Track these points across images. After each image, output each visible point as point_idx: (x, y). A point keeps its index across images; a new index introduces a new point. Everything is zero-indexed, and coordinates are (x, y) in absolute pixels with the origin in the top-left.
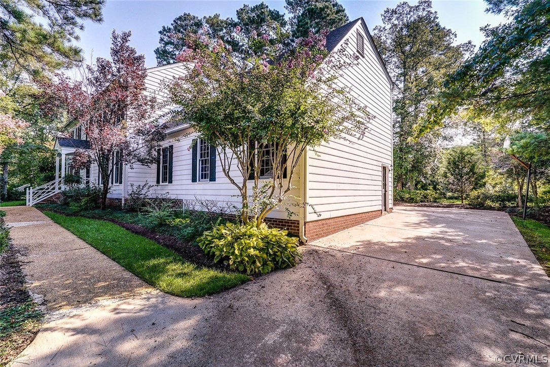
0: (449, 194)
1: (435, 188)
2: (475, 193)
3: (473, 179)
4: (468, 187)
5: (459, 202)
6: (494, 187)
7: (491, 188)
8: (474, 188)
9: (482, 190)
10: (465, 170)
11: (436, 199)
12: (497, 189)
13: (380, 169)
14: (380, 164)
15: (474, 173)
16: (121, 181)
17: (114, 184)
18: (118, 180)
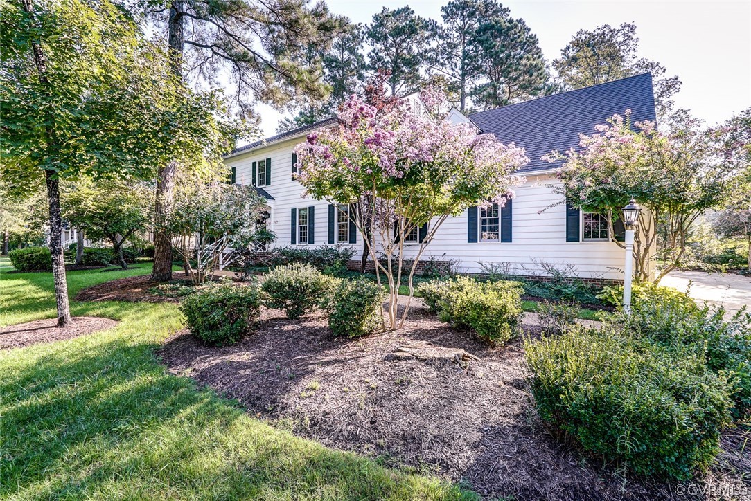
16: (353, 240)
17: (336, 243)
18: (345, 239)
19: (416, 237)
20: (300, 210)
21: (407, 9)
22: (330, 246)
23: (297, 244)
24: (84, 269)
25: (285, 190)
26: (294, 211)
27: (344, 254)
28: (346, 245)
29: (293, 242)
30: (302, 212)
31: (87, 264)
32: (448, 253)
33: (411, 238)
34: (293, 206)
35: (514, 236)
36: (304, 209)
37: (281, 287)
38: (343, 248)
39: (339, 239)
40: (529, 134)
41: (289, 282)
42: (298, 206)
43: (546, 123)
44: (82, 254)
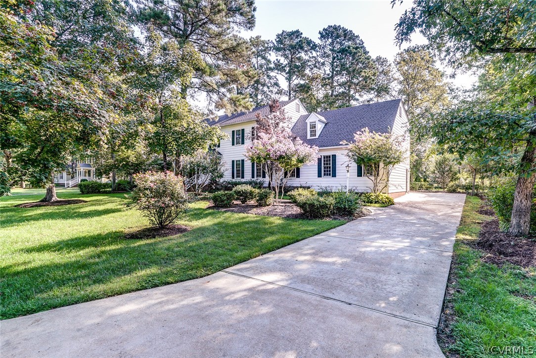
0: (436, 185)
1: (425, 180)
2: (451, 184)
3: (451, 175)
4: (448, 180)
5: (442, 190)
6: (466, 180)
7: (463, 181)
8: (451, 180)
9: (457, 182)
10: (446, 169)
11: (428, 188)
12: (467, 181)
13: (405, 171)
14: (405, 168)
15: (451, 171)
16: (264, 177)
17: (255, 178)
18: (260, 176)
19: (294, 175)
20: (236, 161)
21: (298, 31)
22: (253, 179)
23: (235, 178)
24: (117, 193)
25: (229, 150)
26: (233, 162)
27: (260, 183)
28: (261, 179)
29: (233, 177)
30: (238, 162)
31: (118, 190)
32: (308, 183)
33: (292, 175)
34: (233, 159)
35: (337, 174)
36: (239, 161)
37: (239, 192)
38: (259, 180)
39: (257, 176)
40: (347, 126)
41: (242, 191)
42: (235, 159)
43: (355, 121)
44: (115, 185)
